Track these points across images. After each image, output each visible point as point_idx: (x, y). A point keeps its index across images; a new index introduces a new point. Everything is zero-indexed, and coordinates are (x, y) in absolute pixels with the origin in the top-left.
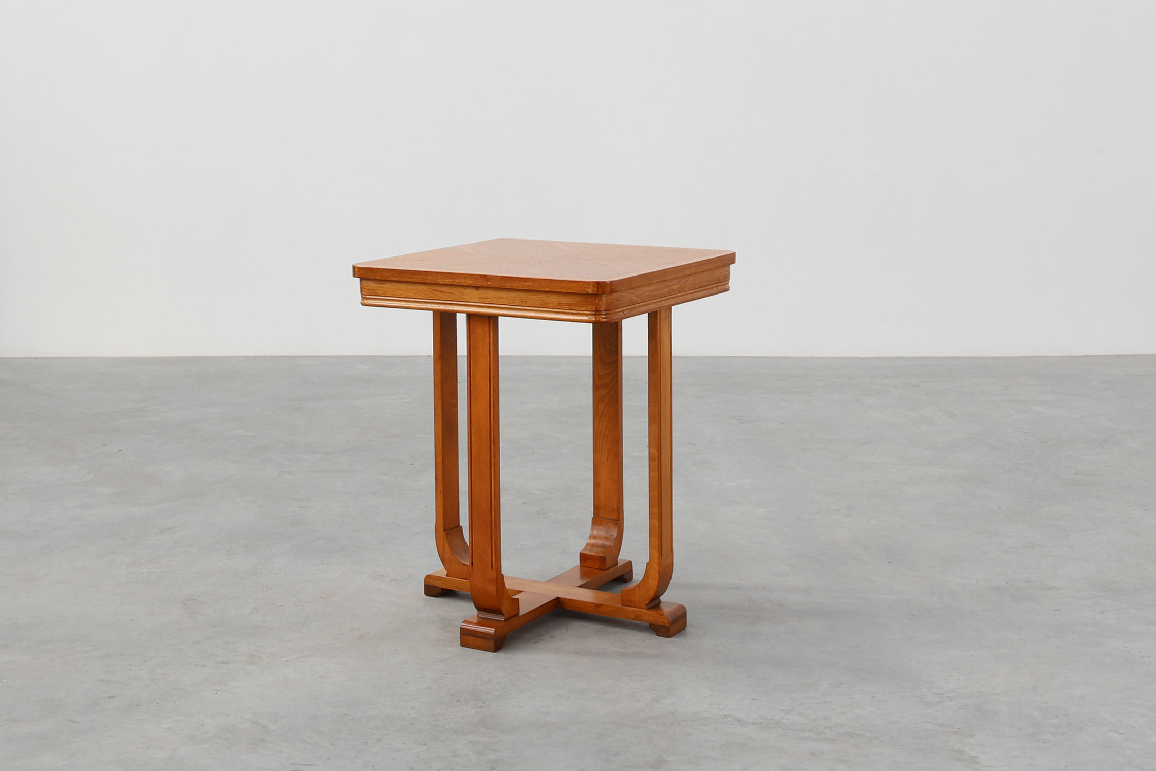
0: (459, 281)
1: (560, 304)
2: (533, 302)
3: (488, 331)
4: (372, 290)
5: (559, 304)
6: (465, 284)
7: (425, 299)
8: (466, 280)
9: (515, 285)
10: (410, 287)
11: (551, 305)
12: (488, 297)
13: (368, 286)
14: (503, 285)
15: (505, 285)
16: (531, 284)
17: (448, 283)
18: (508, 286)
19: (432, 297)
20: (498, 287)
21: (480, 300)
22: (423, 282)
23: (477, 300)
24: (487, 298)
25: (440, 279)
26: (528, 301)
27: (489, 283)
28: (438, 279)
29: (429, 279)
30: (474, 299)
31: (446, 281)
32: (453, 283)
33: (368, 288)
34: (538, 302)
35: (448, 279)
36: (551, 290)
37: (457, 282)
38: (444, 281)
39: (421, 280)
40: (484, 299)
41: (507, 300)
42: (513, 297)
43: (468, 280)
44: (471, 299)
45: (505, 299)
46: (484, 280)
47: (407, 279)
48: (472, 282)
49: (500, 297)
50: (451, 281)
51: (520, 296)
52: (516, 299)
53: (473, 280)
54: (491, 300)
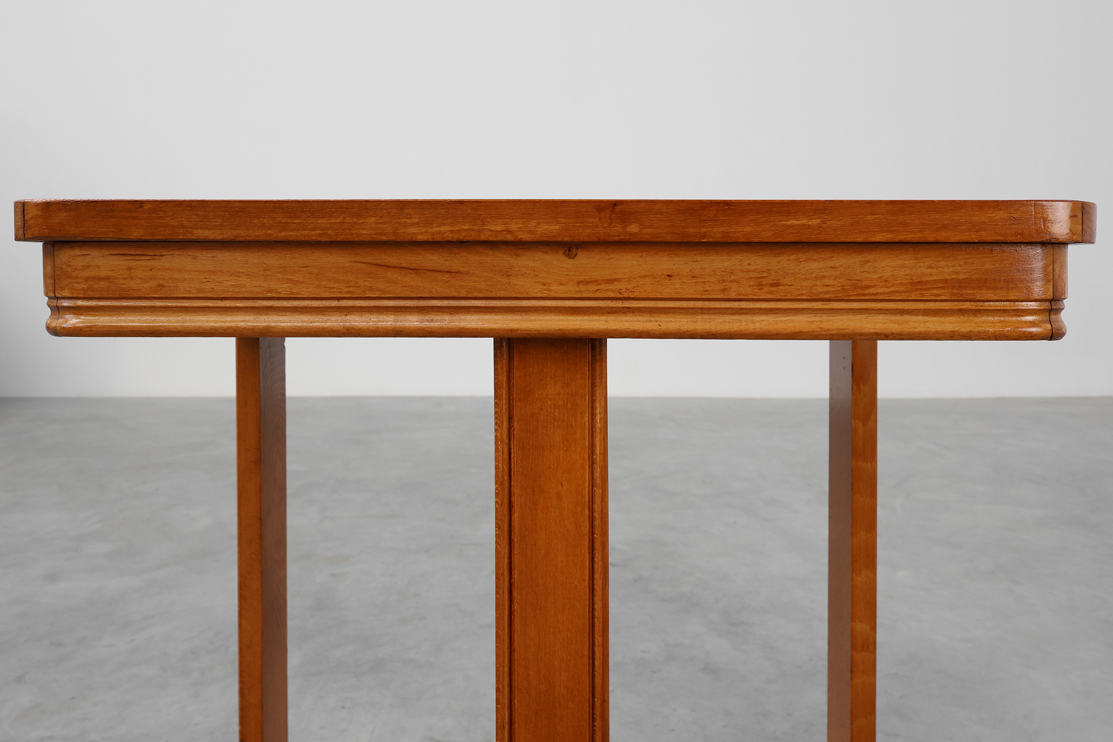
0: (498, 228)
1: (919, 284)
2: (804, 284)
4: (107, 278)
5: (912, 284)
6: (526, 237)
7: (338, 299)
8: (533, 224)
9: (744, 230)
10: (273, 259)
11: (880, 290)
12: (618, 277)
13: (86, 267)
14: (691, 230)
15: (703, 230)
16: (815, 222)
17: (450, 237)
18: (716, 232)
19: (371, 289)
20: (669, 238)
21: (582, 288)
22: (341, 238)
23: (570, 289)
24: (612, 281)
25: (412, 225)
26: (783, 281)
27: (633, 228)
28: (406, 225)
29: (368, 229)
30: (554, 287)
31: (442, 229)
32: (473, 236)
33: (86, 274)
34: (827, 281)
35: (452, 224)
36: (901, 237)
37: (491, 231)
38: (435, 229)
39: (329, 232)
40: (599, 284)
41: (696, 282)
42: (723, 271)
43: (538, 224)
44: (544, 287)
45: (690, 281)
46: (610, 219)
47: (269, 232)
48: (557, 227)
49: (669, 276)
50: (466, 230)
51: (751, 268)
52: (733, 277)
53: (564, 220)
54: (629, 287)
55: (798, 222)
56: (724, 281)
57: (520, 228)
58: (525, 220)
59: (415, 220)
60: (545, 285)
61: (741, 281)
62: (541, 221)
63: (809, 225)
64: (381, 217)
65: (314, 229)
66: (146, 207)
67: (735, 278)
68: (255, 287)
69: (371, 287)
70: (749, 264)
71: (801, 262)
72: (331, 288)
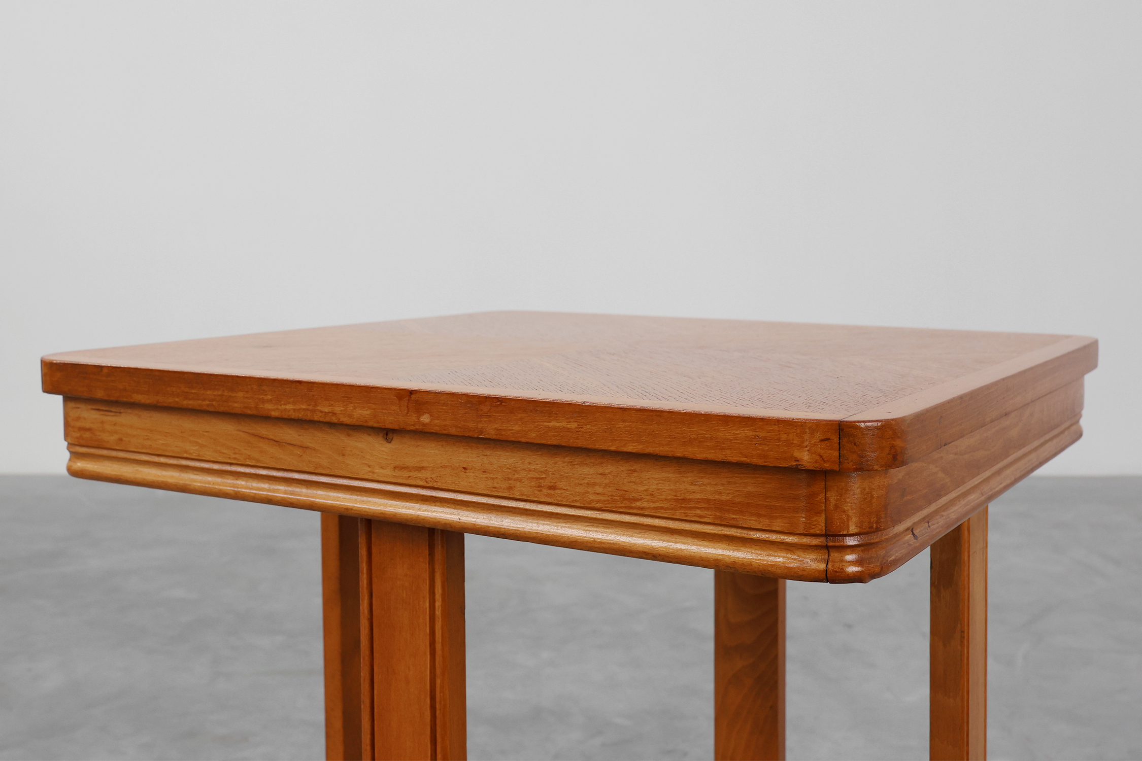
0: (326, 410)
1: (682, 502)
2: (578, 489)
3: (426, 576)
4: (89, 430)
5: (677, 500)
6: (346, 420)
7: (231, 464)
8: (351, 407)
9: (514, 428)
10: (188, 424)
11: (646, 505)
12: (425, 465)
13: (78, 419)
14: (471, 425)
15: (480, 426)
16: (573, 425)
17: (294, 415)
18: (491, 429)
19: (249, 457)
20: (453, 431)
21: (398, 473)
22: (222, 409)
23: (388, 473)
24: (420, 469)
25: (270, 401)
26: (561, 484)
27: (425, 419)
28: (263, 401)
29: (240, 401)
30: (378, 470)
31: (289, 407)
32: (309, 416)
33: (79, 424)
34: (599, 489)
35: (294, 403)
36: (650, 450)
37: (322, 412)
38: (283, 407)
39: (214, 403)
40: (410, 471)
41: (487, 478)
42: (508, 468)
43: (355, 408)
44: (369, 469)
45: (481, 476)
46: (408, 407)
47: (177, 400)
48: (368, 412)
49: (465, 468)
50: (304, 409)
51: (532, 467)
52: (516, 476)
53: (373, 406)
54: (433, 476)
55: (558, 425)
56: (509, 479)
57: (341, 411)
58: (345, 403)
59: (269, 397)
60: (370, 467)
61: (523, 481)
62: (356, 405)
63: (568, 429)
64: (247, 392)
65: (204, 400)
66: (105, 371)
67: (518, 476)
68: (176, 447)
69: (249, 456)
70: (530, 463)
71: (574, 465)
72: (224, 453)
